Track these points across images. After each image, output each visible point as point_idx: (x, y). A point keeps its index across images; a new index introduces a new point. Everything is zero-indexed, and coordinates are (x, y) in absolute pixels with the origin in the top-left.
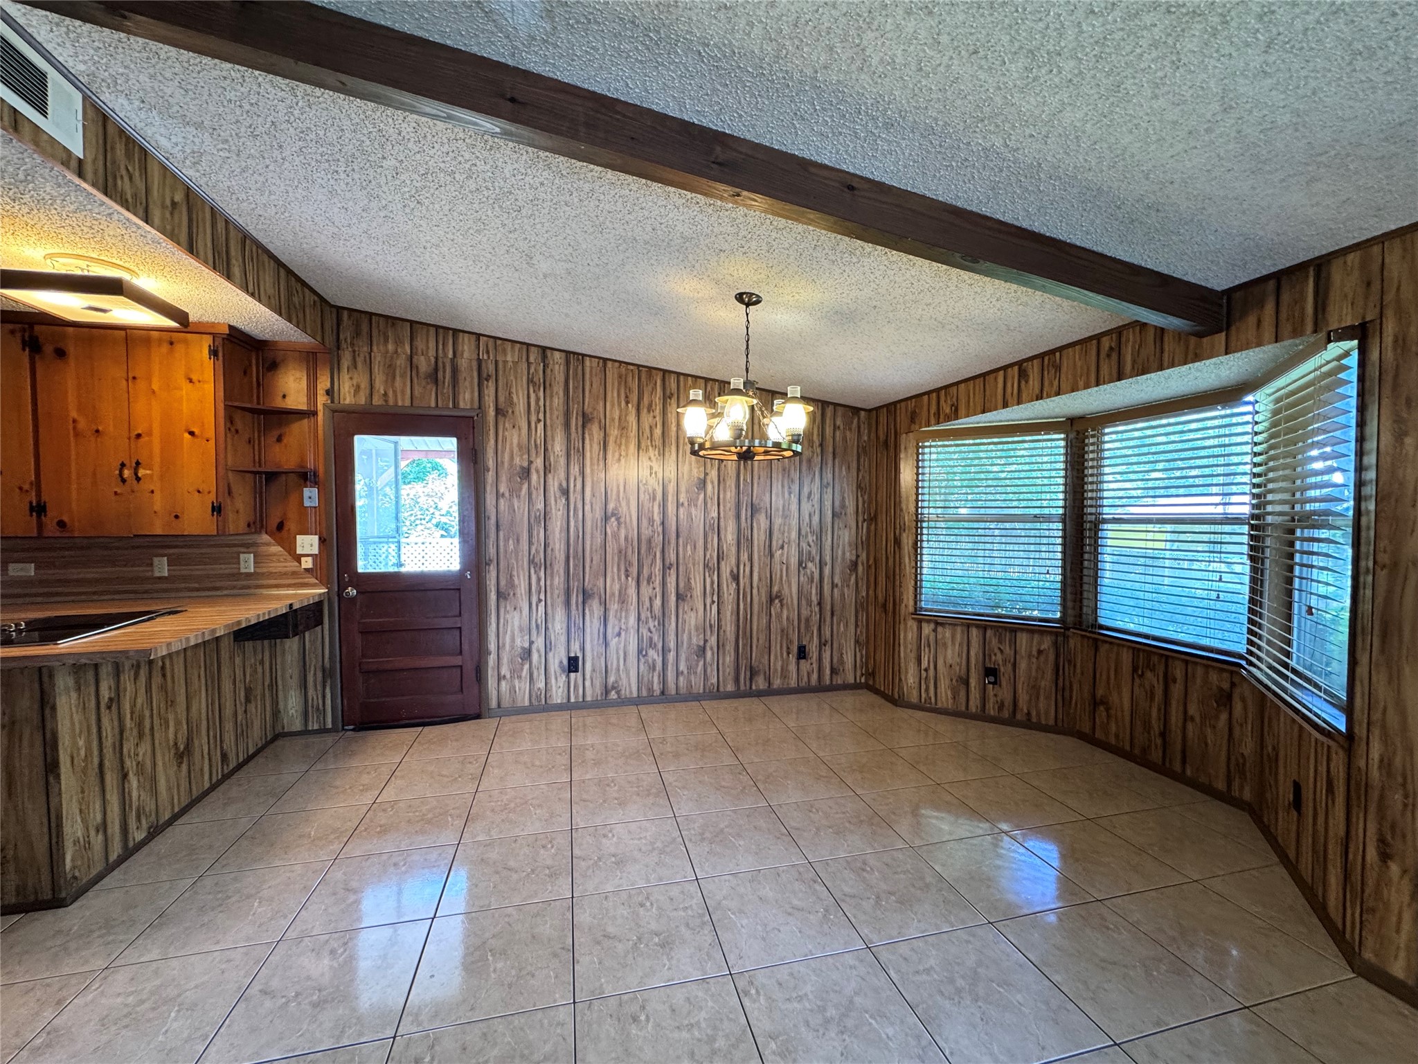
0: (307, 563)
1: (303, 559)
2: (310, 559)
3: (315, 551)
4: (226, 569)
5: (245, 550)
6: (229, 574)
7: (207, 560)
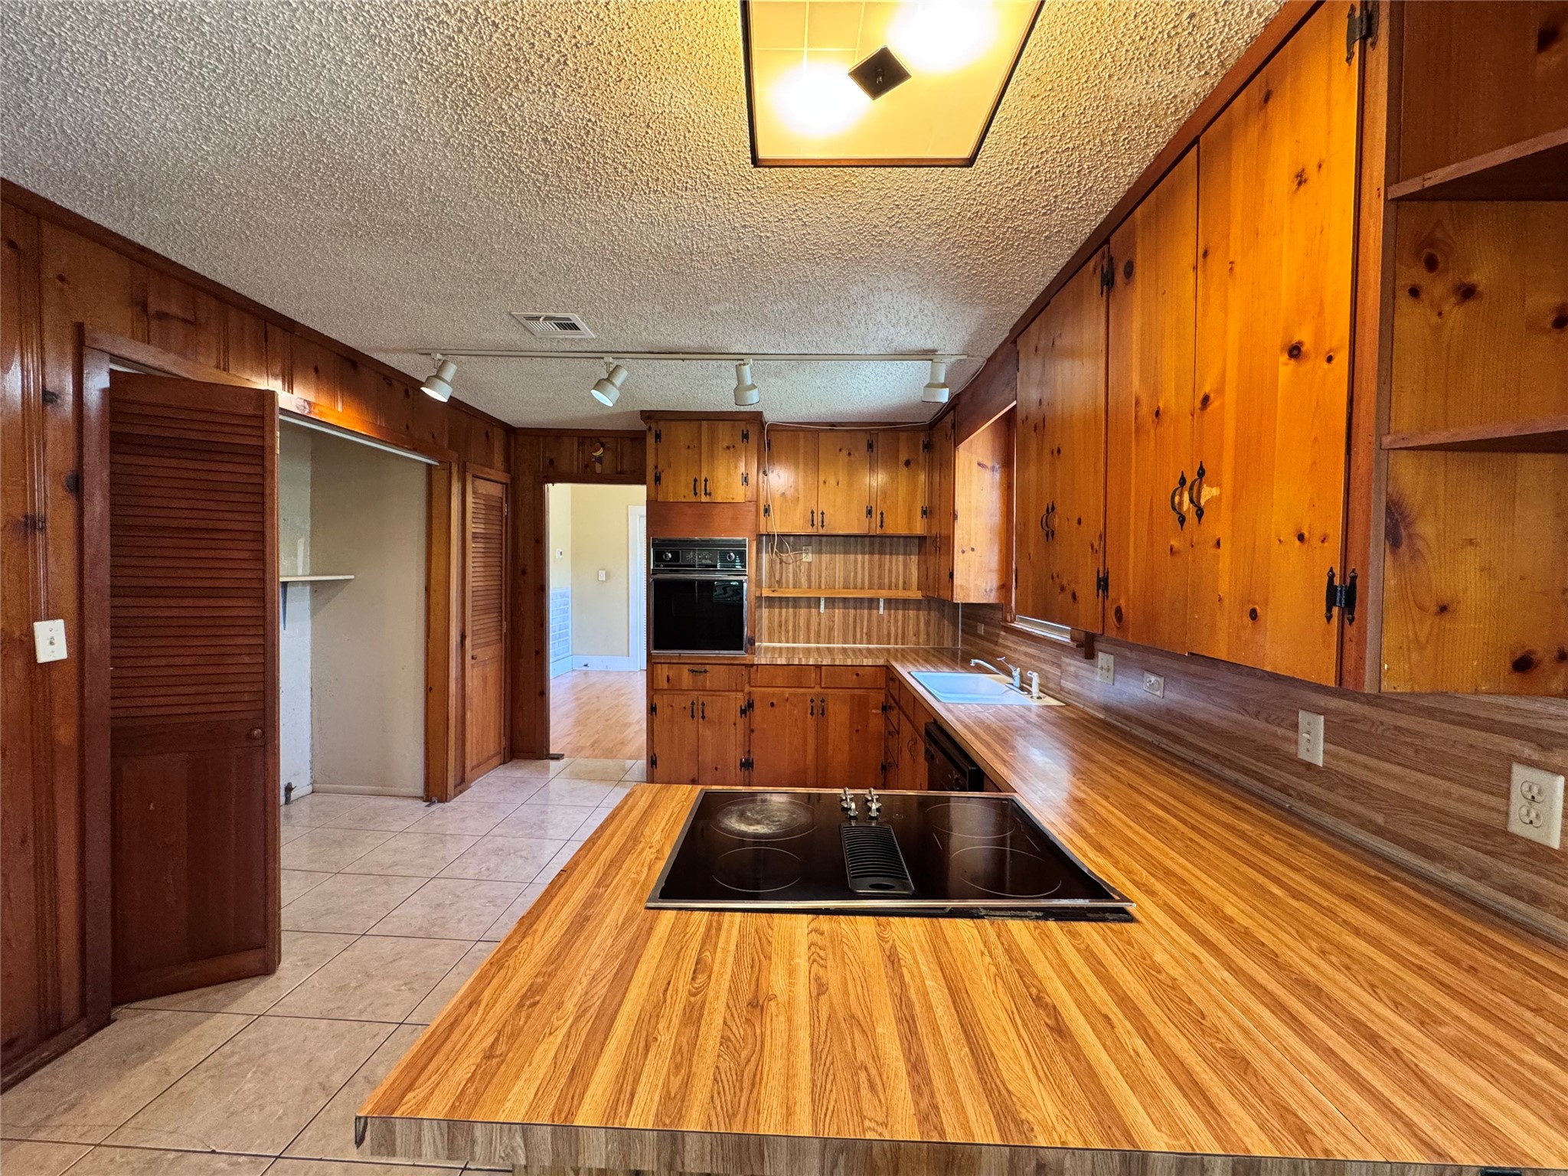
4: (1462, 799)
5: (1536, 757)
6: (1471, 823)
7: (1411, 753)
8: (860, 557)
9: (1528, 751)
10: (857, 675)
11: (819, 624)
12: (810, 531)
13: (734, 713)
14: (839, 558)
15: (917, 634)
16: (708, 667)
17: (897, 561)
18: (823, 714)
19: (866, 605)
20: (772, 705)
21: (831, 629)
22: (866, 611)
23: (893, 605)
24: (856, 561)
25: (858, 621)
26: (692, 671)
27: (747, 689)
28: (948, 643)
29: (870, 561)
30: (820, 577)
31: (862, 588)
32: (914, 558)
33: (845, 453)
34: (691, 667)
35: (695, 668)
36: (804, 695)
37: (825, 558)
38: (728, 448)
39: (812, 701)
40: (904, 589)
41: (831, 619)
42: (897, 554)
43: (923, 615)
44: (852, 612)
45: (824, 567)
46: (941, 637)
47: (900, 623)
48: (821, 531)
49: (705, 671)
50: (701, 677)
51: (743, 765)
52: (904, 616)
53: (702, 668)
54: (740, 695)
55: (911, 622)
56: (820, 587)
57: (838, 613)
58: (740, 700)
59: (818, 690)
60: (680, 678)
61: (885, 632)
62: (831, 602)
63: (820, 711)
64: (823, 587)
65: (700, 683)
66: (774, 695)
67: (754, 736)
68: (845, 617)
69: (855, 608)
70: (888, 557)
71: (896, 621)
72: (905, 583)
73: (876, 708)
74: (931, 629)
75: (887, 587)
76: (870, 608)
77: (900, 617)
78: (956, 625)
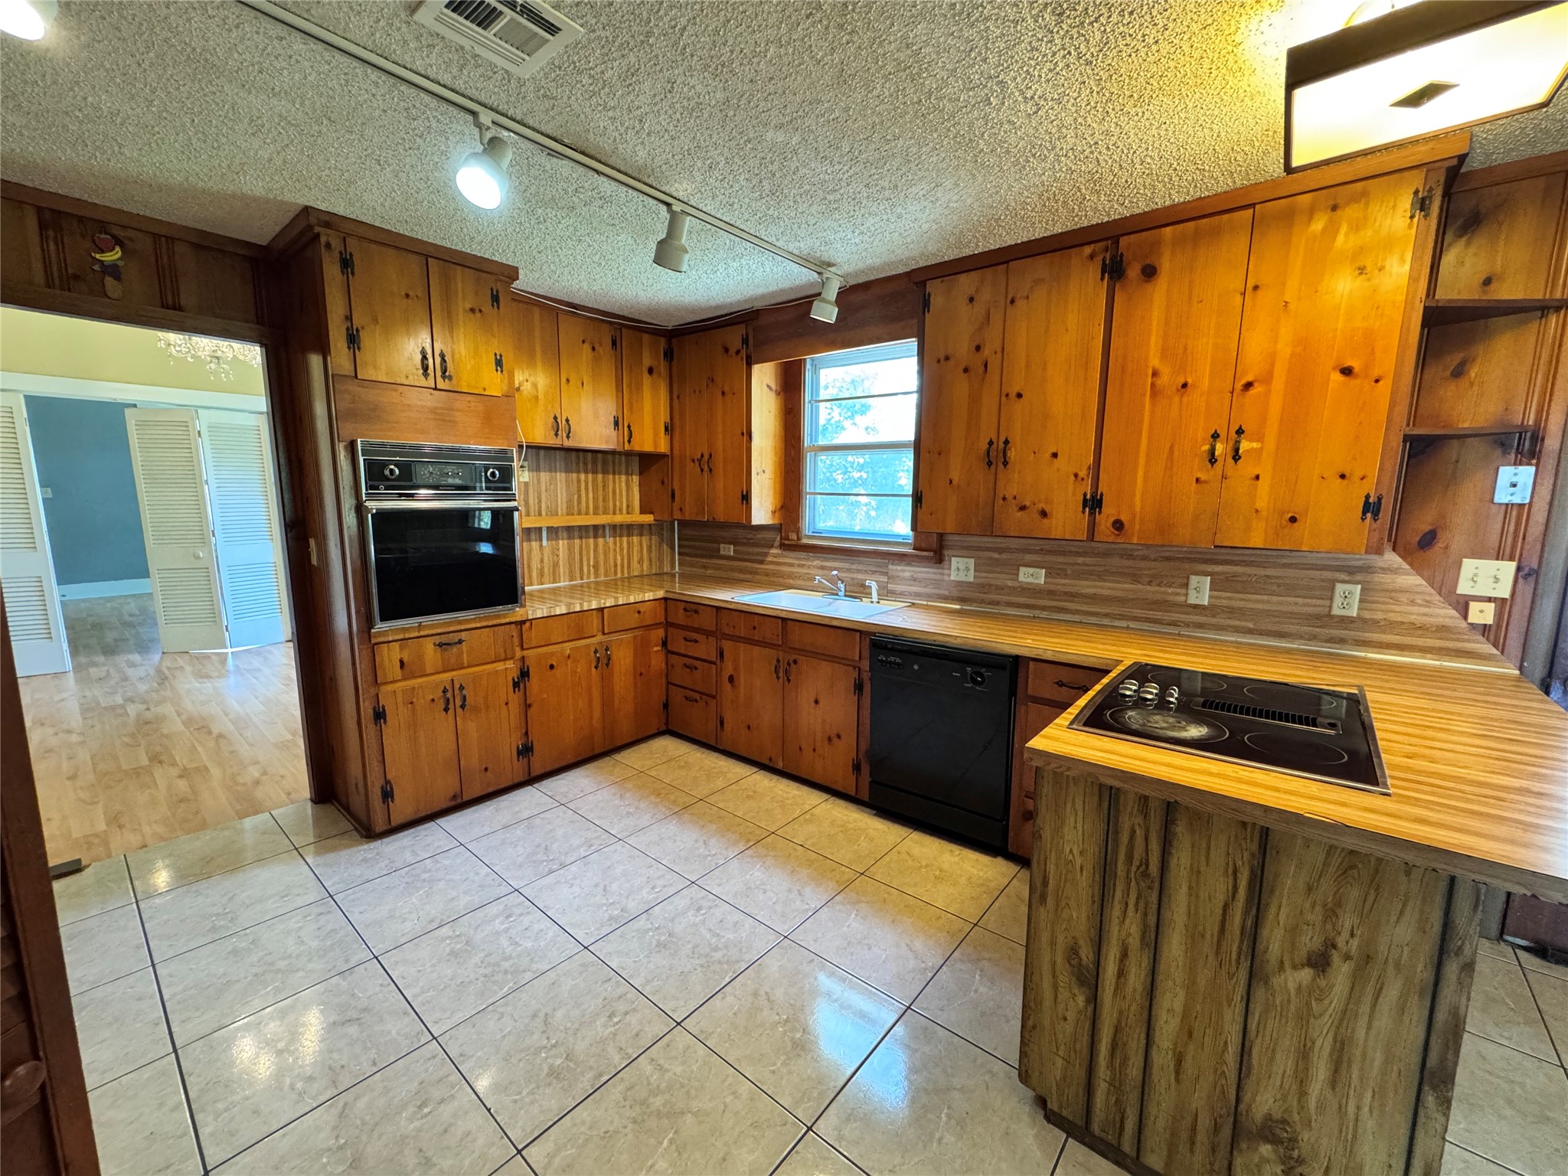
0: (1483, 614)
1: (1474, 607)
2: (1491, 607)
3: (1504, 591)
4: (1305, 605)
5: (1347, 578)
6: (1310, 615)
7: (1274, 588)
8: (583, 476)
9: (1343, 576)
10: (639, 612)
11: (542, 561)
12: (552, 441)
13: (505, 690)
14: (560, 477)
15: (641, 561)
16: (463, 636)
17: (620, 482)
18: (607, 665)
19: (591, 533)
20: (552, 667)
21: (556, 565)
22: (591, 541)
23: (618, 531)
24: (579, 481)
25: (584, 553)
26: (440, 645)
27: (519, 654)
28: (667, 569)
29: (594, 481)
30: (540, 502)
31: (587, 514)
32: (636, 479)
33: (587, 347)
34: (437, 639)
35: (444, 639)
36: (587, 646)
37: (544, 476)
38: (472, 310)
39: (596, 652)
40: (628, 513)
41: (555, 552)
42: (620, 474)
43: (645, 540)
44: (577, 541)
45: (543, 489)
46: (661, 560)
47: (625, 551)
48: (567, 443)
49: (460, 642)
50: (455, 649)
51: (520, 753)
52: (628, 542)
53: (456, 637)
54: (510, 664)
55: (635, 549)
56: (540, 514)
57: (562, 544)
58: (511, 667)
59: (600, 638)
60: (420, 657)
61: (612, 563)
62: (553, 532)
63: (603, 661)
64: (543, 513)
65: (453, 660)
66: (552, 654)
67: (532, 712)
68: (570, 549)
69: (581, 538)
70: (611, 476)
71: (622, 549)
72: (628, 506)
73: (657, 646)
74: (653, 554)
75: (611, 512)
76: (596, 537)
77: (625, 545)
78: (673, 548)
